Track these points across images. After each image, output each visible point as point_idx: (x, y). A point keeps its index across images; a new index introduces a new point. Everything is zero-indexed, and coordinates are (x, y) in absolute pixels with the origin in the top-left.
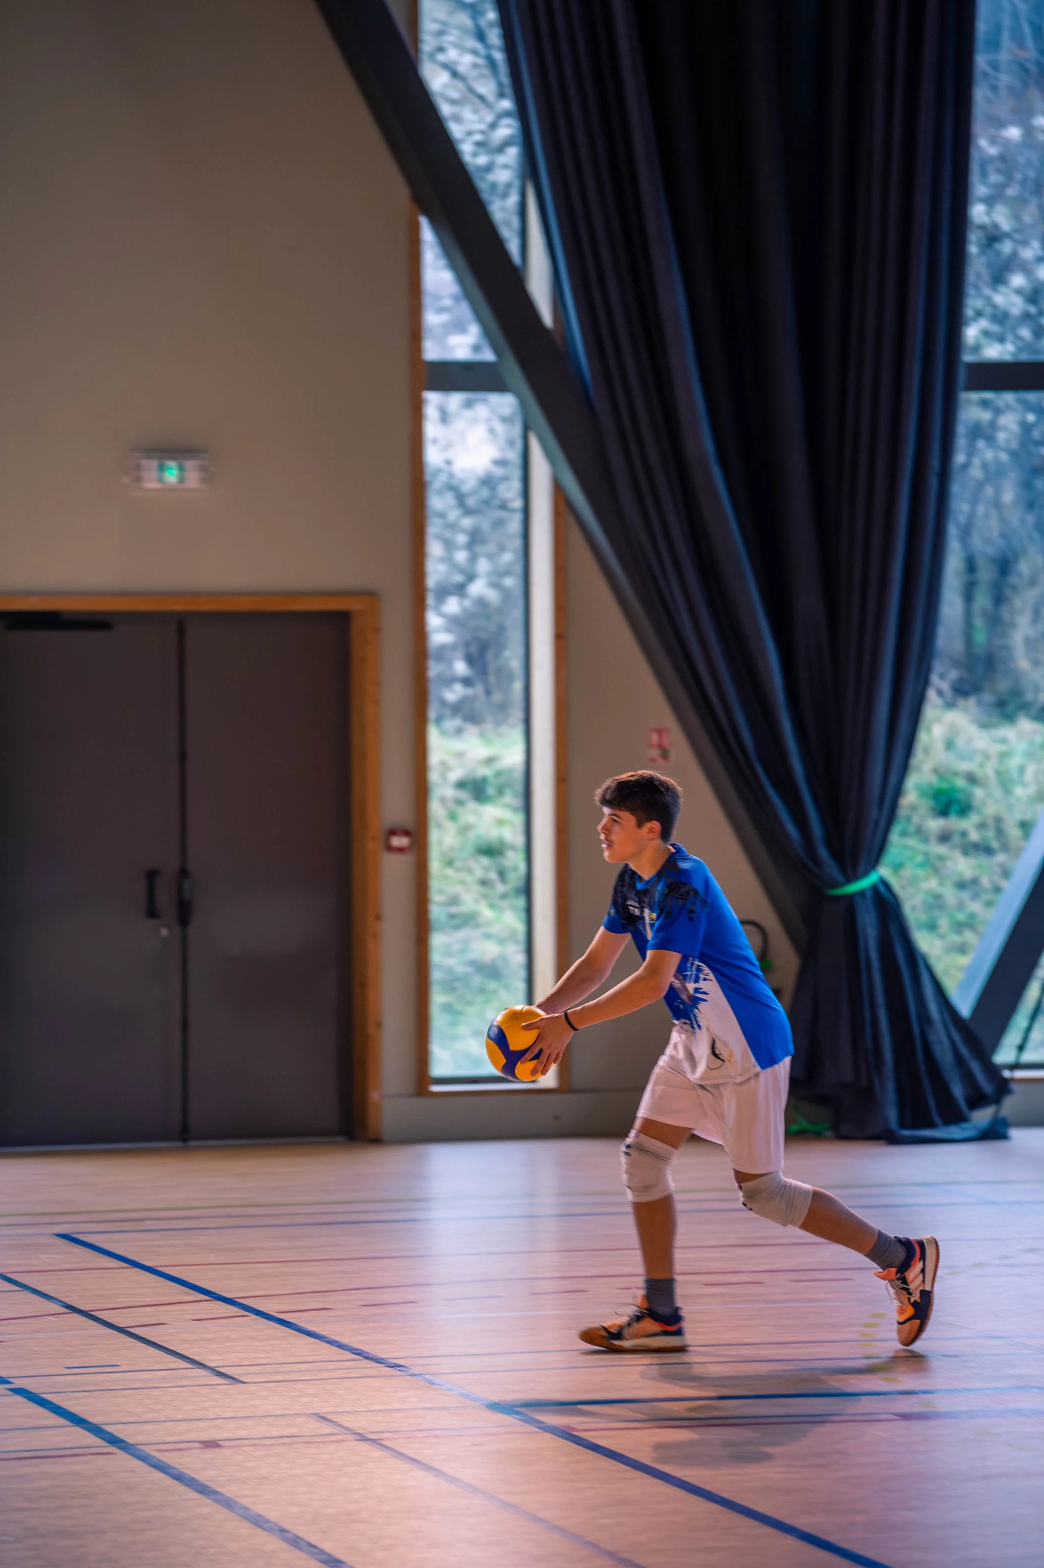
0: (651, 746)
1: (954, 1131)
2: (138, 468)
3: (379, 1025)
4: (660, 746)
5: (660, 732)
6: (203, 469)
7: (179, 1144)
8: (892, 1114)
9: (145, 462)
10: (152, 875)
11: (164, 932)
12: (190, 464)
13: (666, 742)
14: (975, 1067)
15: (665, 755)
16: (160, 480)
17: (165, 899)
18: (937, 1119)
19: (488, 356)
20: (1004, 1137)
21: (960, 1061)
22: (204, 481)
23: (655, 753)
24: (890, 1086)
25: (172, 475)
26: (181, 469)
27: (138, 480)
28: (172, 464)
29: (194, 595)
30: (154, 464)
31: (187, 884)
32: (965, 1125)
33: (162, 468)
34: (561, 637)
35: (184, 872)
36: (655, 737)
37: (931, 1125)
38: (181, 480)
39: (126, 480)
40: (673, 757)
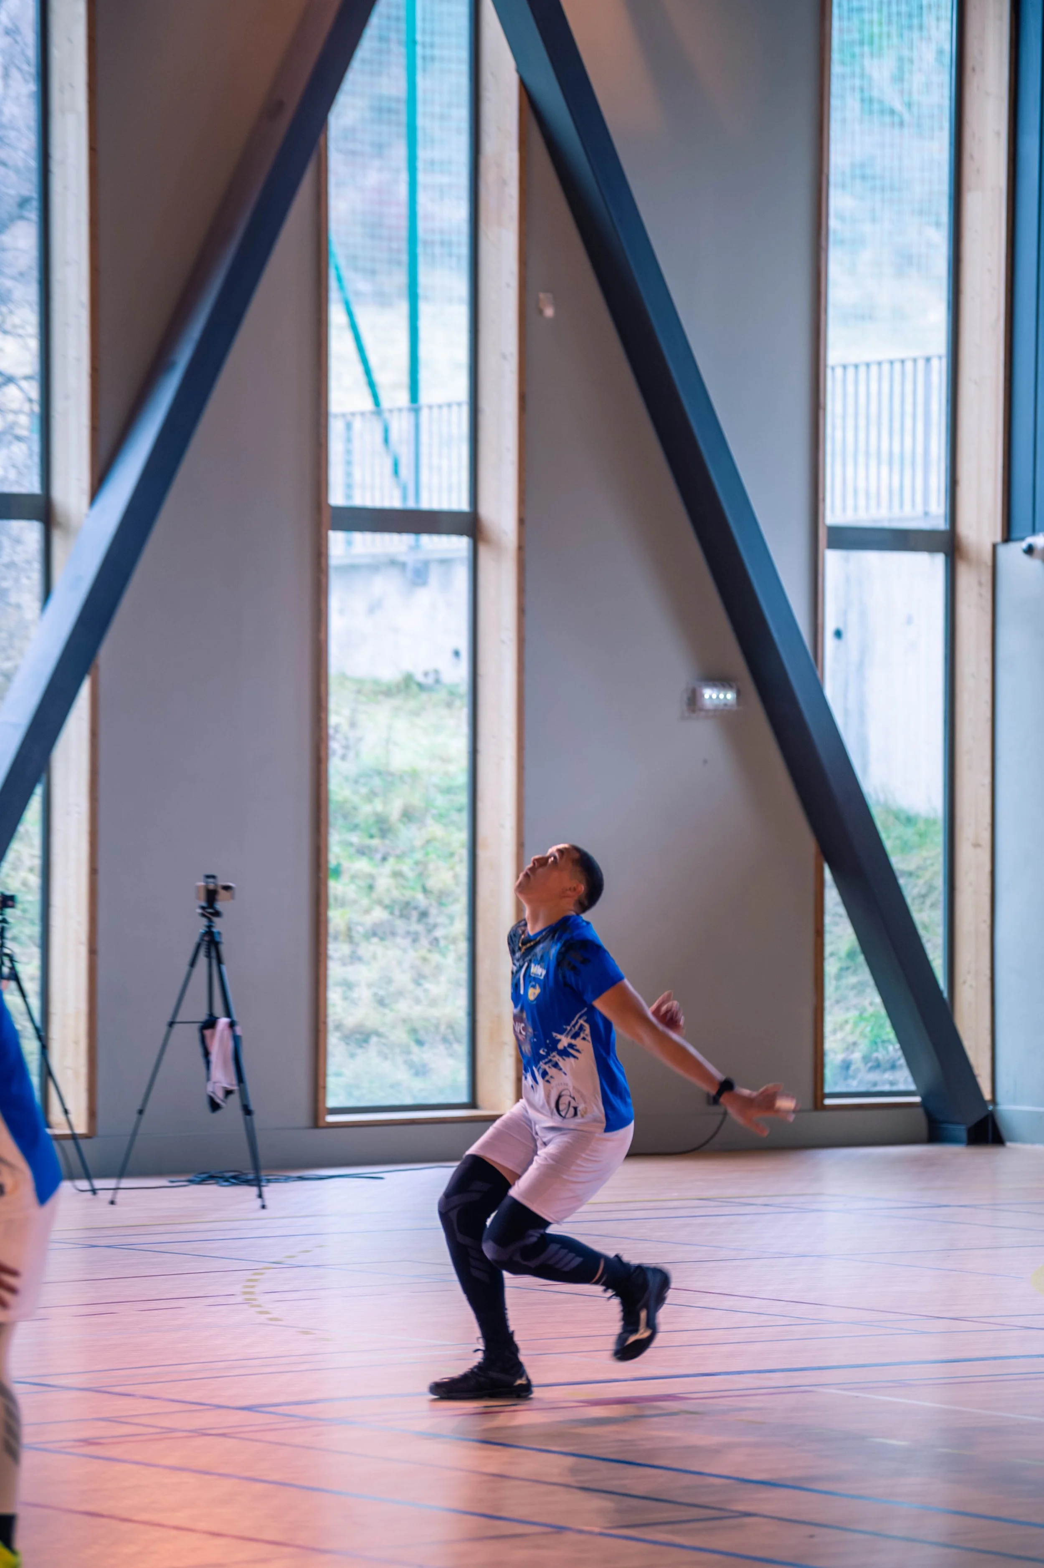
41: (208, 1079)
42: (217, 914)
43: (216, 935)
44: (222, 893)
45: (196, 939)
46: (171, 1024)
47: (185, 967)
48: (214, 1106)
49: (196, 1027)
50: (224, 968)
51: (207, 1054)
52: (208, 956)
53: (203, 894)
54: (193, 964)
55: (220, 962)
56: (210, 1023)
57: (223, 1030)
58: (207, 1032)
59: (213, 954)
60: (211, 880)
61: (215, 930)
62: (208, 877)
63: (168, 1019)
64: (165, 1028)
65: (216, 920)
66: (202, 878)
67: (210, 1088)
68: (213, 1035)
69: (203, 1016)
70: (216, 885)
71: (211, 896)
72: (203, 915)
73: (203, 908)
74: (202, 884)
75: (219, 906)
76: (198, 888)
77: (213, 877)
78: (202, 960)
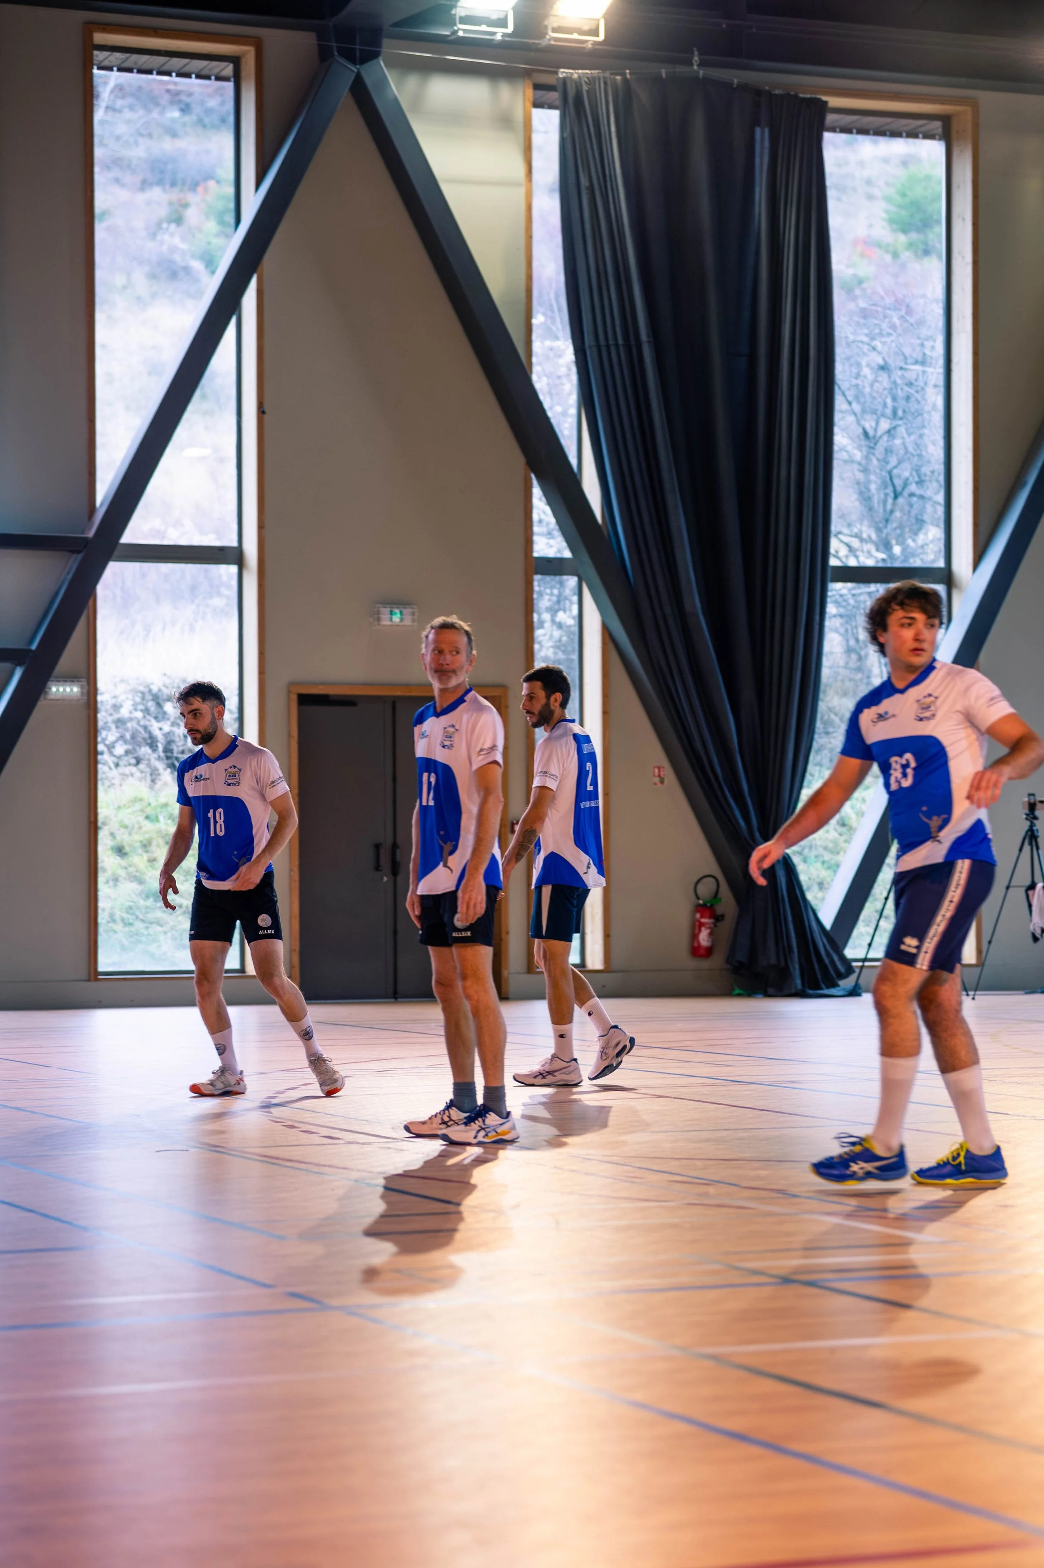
0: (654, 776)
1: (833, 991)
2: (378, 613)
3: (507, 933)
4: (659, 776)
5: (659, 768)
6: (413, 614)
7: (393, 1000)
8: (798, 982)
9: (382, 609)
10: (377, 847)
11: (385, 879)
12: (407, 611)
13: (662, 773)
14: (836, 958)
15: (662, 782)
16: (391, 620)
17: (385, 861)
18: (823, 986)
19: (567, 554)
20: (859, 995)
21: (828, 955)
22: (413, 621)
23: (657, 780)
24: (797, 966)
25: (396, 618)
26: (401, 613)
27: (379, 619)
28: (397, 611)
29: (407, 686)
30: (388, 610)
31: (398, 851)
32: (838, 988)
33: (391, 613)
34: (605, 713)
35: (395, 846)
36: (656, 771)
37: (821, 989)
38: (402, 620)
39: (371, 620)
40: (666, 783)
41: (1031, 921)
42: (1036, 818)
43: (1036, 832)
44: (1039, 805)
45: (1023, 834)
46: (1008, 888)
47: (1017, 852)
48: (1035, 939)
49: (1023, 890)
50: (1040, 852)
51: (1030, 906)
52: (1031, 844)
53: (1027, 806)
54: (1021, 850)
55: (1038, 848)
56: (1032, 887)
57: (1039, 891)
58: (1030, 893)
59: (1034, 844)
60: (1032, 797)
61: (1035, 828)
62: (1030, 795)
63: (1006, 884)
64: (1004, 890)
65: (1036, 822)
66: (1027, 796)
67: (1032, 928)
68: (1033, 894)
69: (1028, 882)
70: (1035, 801)
71: (1032, 807)
72: (1027, 819)
73: (1027, 814)
74: (1026, 799)
75: (1037, 813)
76: (1024, 803)
77: (1033, 795)
78: (1027, 848)
